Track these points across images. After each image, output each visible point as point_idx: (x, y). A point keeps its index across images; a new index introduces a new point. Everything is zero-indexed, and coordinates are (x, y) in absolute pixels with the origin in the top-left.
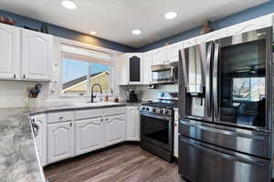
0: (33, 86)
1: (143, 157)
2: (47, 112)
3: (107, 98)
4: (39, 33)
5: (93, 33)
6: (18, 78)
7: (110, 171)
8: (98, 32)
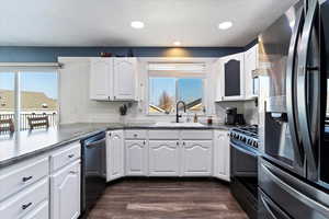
0: (122, 105)
1: (224, 207)
2: (125, 128)
3: (196, 118)
4: (126, 58)
5: (177, 44)
6: (112, 99)
7: (170, 205)
8: (181, 41)
